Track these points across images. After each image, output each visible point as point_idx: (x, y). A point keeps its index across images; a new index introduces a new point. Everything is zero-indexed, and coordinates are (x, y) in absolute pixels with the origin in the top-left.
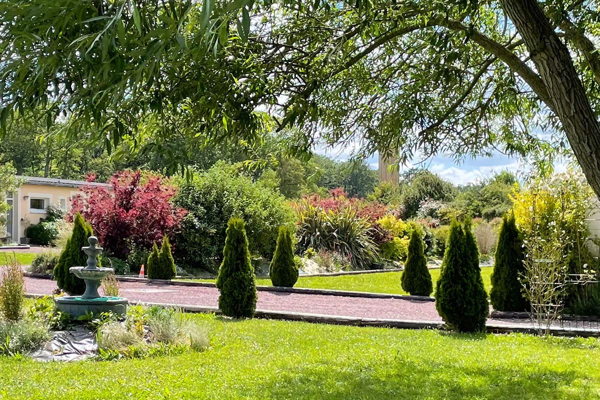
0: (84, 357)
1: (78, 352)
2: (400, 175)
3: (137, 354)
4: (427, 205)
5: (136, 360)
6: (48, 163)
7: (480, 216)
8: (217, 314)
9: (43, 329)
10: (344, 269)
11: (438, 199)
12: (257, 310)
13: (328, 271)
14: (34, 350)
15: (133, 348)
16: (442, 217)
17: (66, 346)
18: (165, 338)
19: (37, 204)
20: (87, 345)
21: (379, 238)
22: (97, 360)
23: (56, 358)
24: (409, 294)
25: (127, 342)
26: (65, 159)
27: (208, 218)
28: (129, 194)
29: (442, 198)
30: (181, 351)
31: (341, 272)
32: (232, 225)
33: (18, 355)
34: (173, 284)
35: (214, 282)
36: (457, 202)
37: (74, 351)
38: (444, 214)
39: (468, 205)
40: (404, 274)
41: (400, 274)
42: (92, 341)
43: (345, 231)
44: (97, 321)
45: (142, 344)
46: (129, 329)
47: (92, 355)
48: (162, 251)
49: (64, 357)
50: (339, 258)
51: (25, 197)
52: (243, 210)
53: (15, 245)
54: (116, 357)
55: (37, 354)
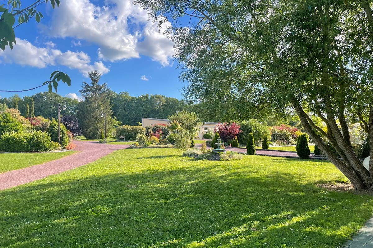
1: (217, 159)
8: (246, 154)
9: (210, 155)
12: (255, 153)
13: (280, 145)
15: (227, 159)
21: (295, 137)
22: (220, 161)
31: (283, 146)
34: (238, 148)
37: (215, 159)
42: (219, 157)
43: (285, 135)
44: (220, 154)
46: (226, 156)
48: (235, 140)
50: (283, 142)
54: (224, 160)
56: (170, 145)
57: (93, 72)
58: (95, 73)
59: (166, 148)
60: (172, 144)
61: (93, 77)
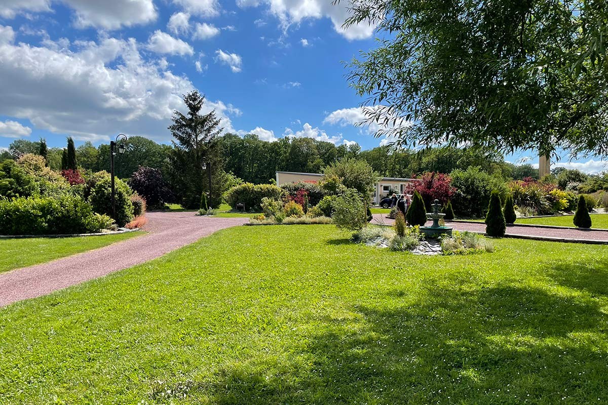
0: (436, 253)
1: (433, 251)
2: (550, 171)
3: (461, 253)
4: (571, 185)
5: (461, 256)
6: (385, 172)
7: (602, 189)
8: (485, 235)
9: (416, 240)
10: (533, 215)
11: (578, 181)
12: (505, 234)
13: (525, 216)
14: (413, 250)
15: (459, 250)
16: (579, 190)
17: (427, 248)
18: (472, 246)
19: (386, 188)
20: (437, 248)
21: (552, 200)
22: (443, 255)
23: (424, 253)
24: (578, 227)
25: (456, 247)
26: (392, 170)
27: (467, 192)
28: (430, 183)
29: (580, 181)
30: (482, 252)
31: (532, 216)
32: (493, 194)
33: (407, 252)
34: (453, 221)
35: (483, 221)
36: (588, 182)
37: (431, 250)
38: (581, 188)
39: (595, 183)
40: (575, 217)
41: (573, 217)
42: (439, 245)
43: (534, 197)
44: (440, 237)
45: (462, 248)
46: (455, 242)
47: (440, 253)
48: (447, 207)
49: (427, 253)
50: (531, 210)
51: (381, 186)
52: (485, 188)
53: (378, 205)
54: (452, 254)
55: (415, 251)
56: (323, 218)
57: (191, 94)
58: (193, 95)
59: (316, 223)
60: (328, 215)
61: (191, 102)
